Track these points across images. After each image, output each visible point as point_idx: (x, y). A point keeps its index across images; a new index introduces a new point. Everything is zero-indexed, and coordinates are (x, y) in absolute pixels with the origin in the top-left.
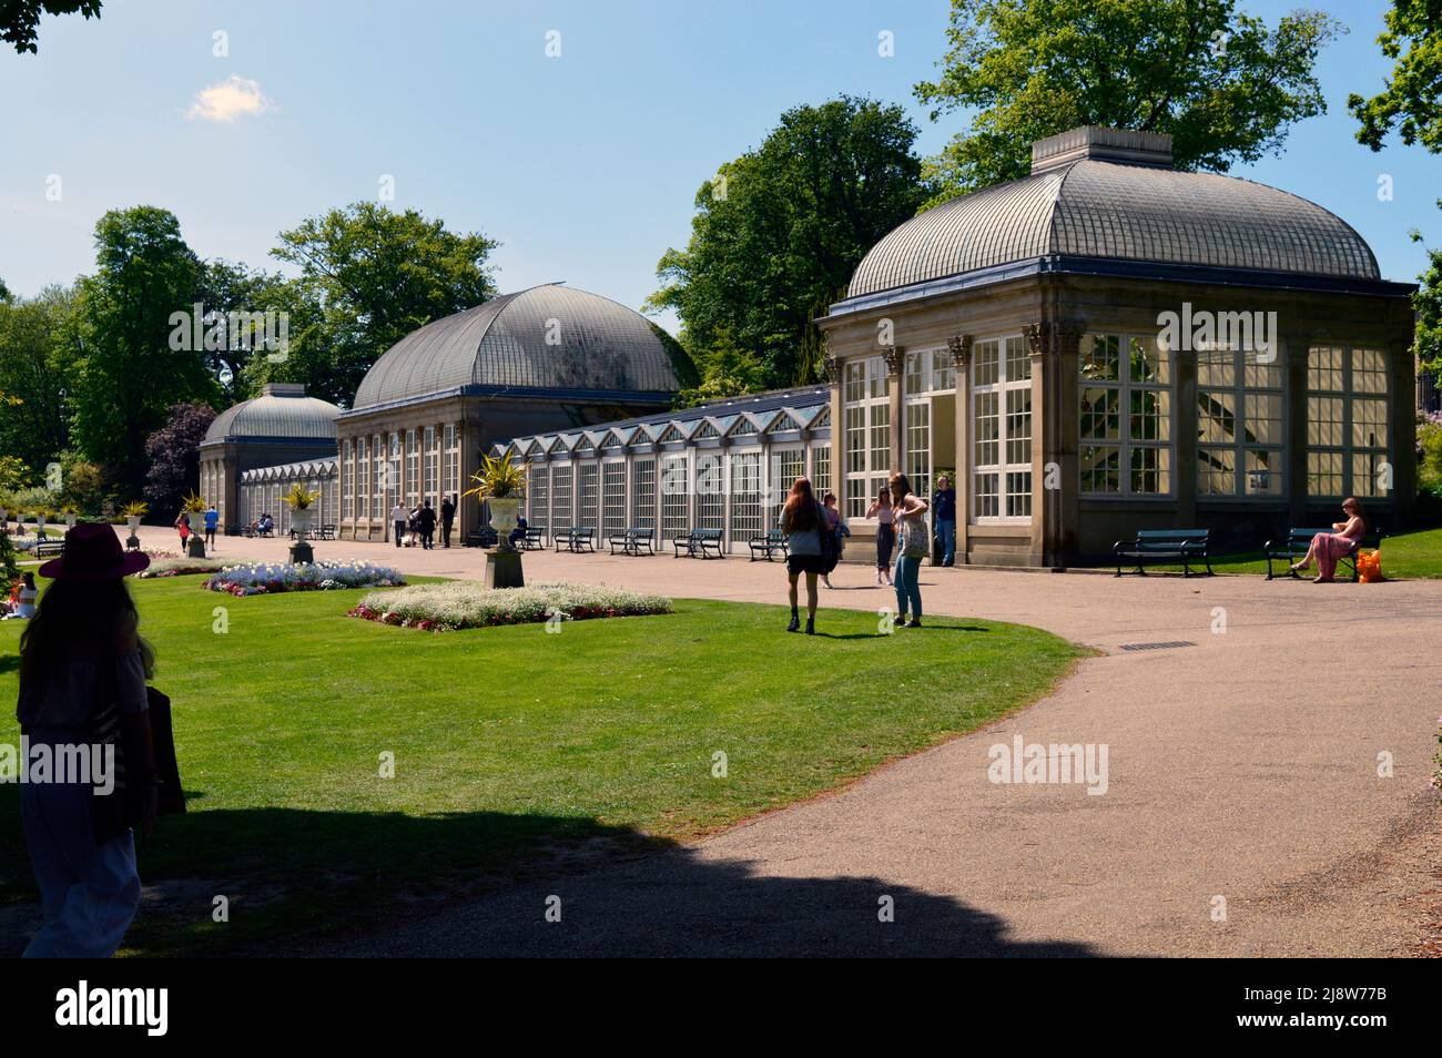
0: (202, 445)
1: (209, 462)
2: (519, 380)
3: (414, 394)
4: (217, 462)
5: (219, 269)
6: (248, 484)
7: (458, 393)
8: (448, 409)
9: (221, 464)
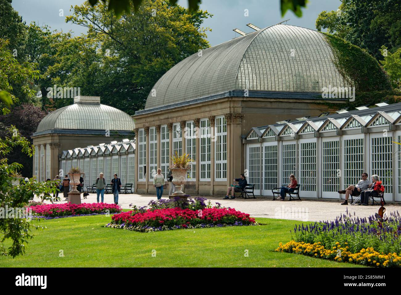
0: (34, 135)
1: (39, 146)
2: (266, 87)
3: (192, 97)
4: (45, 145)
5: (33, 30)
6: (67, 159)
7: (227, 95)
8: (219, 106)
9: (48, 147)
